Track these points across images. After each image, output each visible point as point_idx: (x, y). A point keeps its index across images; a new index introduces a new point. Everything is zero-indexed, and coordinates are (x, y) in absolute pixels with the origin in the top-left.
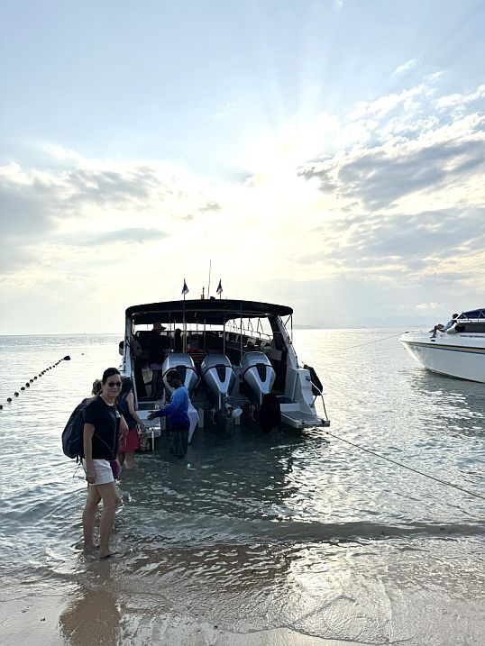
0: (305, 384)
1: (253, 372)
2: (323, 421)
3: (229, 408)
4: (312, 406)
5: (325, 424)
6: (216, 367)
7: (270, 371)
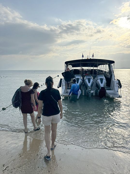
0: (116, 85)
1: (99, 81)
2: (120, 96)
3: (90, 90)
4: (118, 91)
5: (120, 97)
6: (88, 79)
7: (104, 81)
